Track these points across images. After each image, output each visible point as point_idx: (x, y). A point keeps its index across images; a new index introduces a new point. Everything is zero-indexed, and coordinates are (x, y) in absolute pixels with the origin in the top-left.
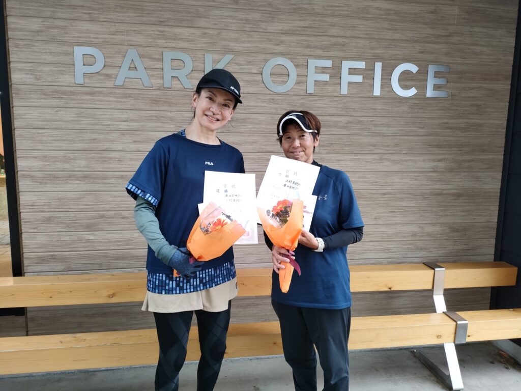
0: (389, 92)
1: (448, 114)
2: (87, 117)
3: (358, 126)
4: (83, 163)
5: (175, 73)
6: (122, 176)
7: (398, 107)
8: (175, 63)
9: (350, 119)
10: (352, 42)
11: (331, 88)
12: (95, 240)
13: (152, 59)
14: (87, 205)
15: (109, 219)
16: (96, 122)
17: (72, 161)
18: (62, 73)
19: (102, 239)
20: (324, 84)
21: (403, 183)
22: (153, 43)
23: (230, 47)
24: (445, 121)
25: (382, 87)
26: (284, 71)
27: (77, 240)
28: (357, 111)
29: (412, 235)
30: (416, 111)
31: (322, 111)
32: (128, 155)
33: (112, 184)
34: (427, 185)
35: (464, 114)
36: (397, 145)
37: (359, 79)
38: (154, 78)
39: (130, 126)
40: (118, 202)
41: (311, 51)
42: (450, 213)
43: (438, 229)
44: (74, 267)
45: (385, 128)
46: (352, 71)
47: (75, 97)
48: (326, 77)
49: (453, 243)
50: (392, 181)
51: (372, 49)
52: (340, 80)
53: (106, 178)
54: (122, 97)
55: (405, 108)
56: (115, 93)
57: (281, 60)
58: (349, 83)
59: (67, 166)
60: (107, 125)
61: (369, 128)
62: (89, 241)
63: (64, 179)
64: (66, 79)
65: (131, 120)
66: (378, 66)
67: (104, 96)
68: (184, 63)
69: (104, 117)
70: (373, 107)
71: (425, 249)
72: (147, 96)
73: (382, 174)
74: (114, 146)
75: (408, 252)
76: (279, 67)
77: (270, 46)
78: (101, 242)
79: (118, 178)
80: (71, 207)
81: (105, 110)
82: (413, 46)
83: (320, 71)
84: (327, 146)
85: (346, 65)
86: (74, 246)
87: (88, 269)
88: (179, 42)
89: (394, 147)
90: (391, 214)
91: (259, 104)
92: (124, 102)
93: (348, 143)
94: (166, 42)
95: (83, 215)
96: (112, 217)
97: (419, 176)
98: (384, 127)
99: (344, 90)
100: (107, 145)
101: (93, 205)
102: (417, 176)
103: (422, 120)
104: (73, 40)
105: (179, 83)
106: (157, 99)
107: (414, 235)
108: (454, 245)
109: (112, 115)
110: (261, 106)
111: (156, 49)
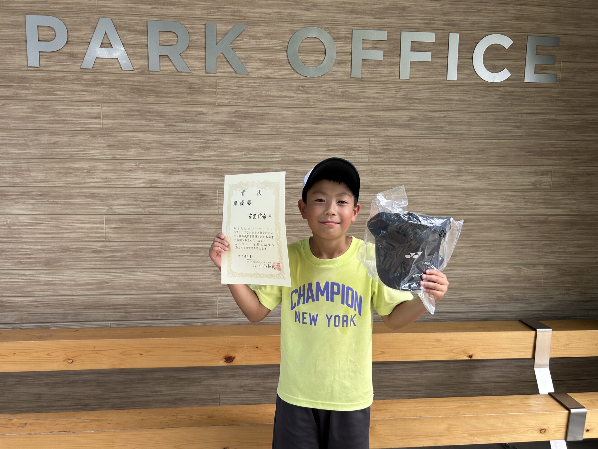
0: (469, 75)
1: (555, 107)
2: (44, 113)
3: (426, 124)
4: (40, 176)
5: (165, 51)
6: (93, 194)
7: (482, 97)
8: (164, 37)
9: (414, 114)
10: (416, 5)
11: (386, 69)
12: (57, 282)
13: (133, 31)
14: (45, 233)
15: (75, 254)
16: (57, 118)
17: (25, 173)
18: (10, 51)
19: (66, 281)
20: (377, 64)
21: (490, 205)
22: (134, 10)
23: (242, 14)
24: (553, 117)
25: (460, 68)
26: (319, 47)
27: (33, 282)
28: (423, 103)
29: (504, 280)
30: (509, 102)
31: (374, 103)
32: (101, 165)
33: (79, 204)
34: (526, 209)
35: (581, 107)
36: (482, 151)
37: (426, 57)
38: (135, 57)
39: (103, 124)
40: (88, 229)
41: (356, 18)
42: (560, 248)
43: (541, 271)
44: (29, 317)
45: (465, 128)
46: (416, 47)
47: (28, 85)
48: (379, 55)
49: (564, 292)
50: (474, 203)
51: (445, 14)
52: (399, 58)
53: (71, 196)
54: (92, 85)
55: (494, 98)
56: (82, 79)
57: (314, 32)
58: (412, 63)
59: (17, 180)
60: (72, 123)
61: (441, 127)
62: (48, 283)
63: (15, 197)
64: (16, 60)
65: (104, 117)
66: (454, 40)
67: (67, 84)
68: (178, 38)
69: (67, 112)
70: (448, 97)
71: (522, 300)
72: (126, 83)
73: (459, 193)
74: (81, 152)
75: (499, 303)
76: (311, 40)
77: (299, 12)
78: (65, 285)
79: (87, 196)
80: (24, 236)
81: (69, 103)
82: (505, 10)
83: (370, 46)
84: (381, 153)
85: (408, 38)
86: (29, 289)
87: (49, 320)
88: (171, 7)
89: (477, 154)
90: (473, 250)
91: (284, 94)
92: (95, 91)
93: (410, 148)
94: (152, 8)
95: (39, 247)
96: (80, 250)
97: (514, 196)
98: (462, 125)
99: (405, 73)
100: (73, 151)
101: (53, 233)
102: (511, 196)
103: (518, 116)
104: (24, 6)
105: (170, 63)
106: (141, 87)
107: (507, 279)
108: (565, 294)
109: (78, 110)
110: (286, 97)
111: (139, 18)
